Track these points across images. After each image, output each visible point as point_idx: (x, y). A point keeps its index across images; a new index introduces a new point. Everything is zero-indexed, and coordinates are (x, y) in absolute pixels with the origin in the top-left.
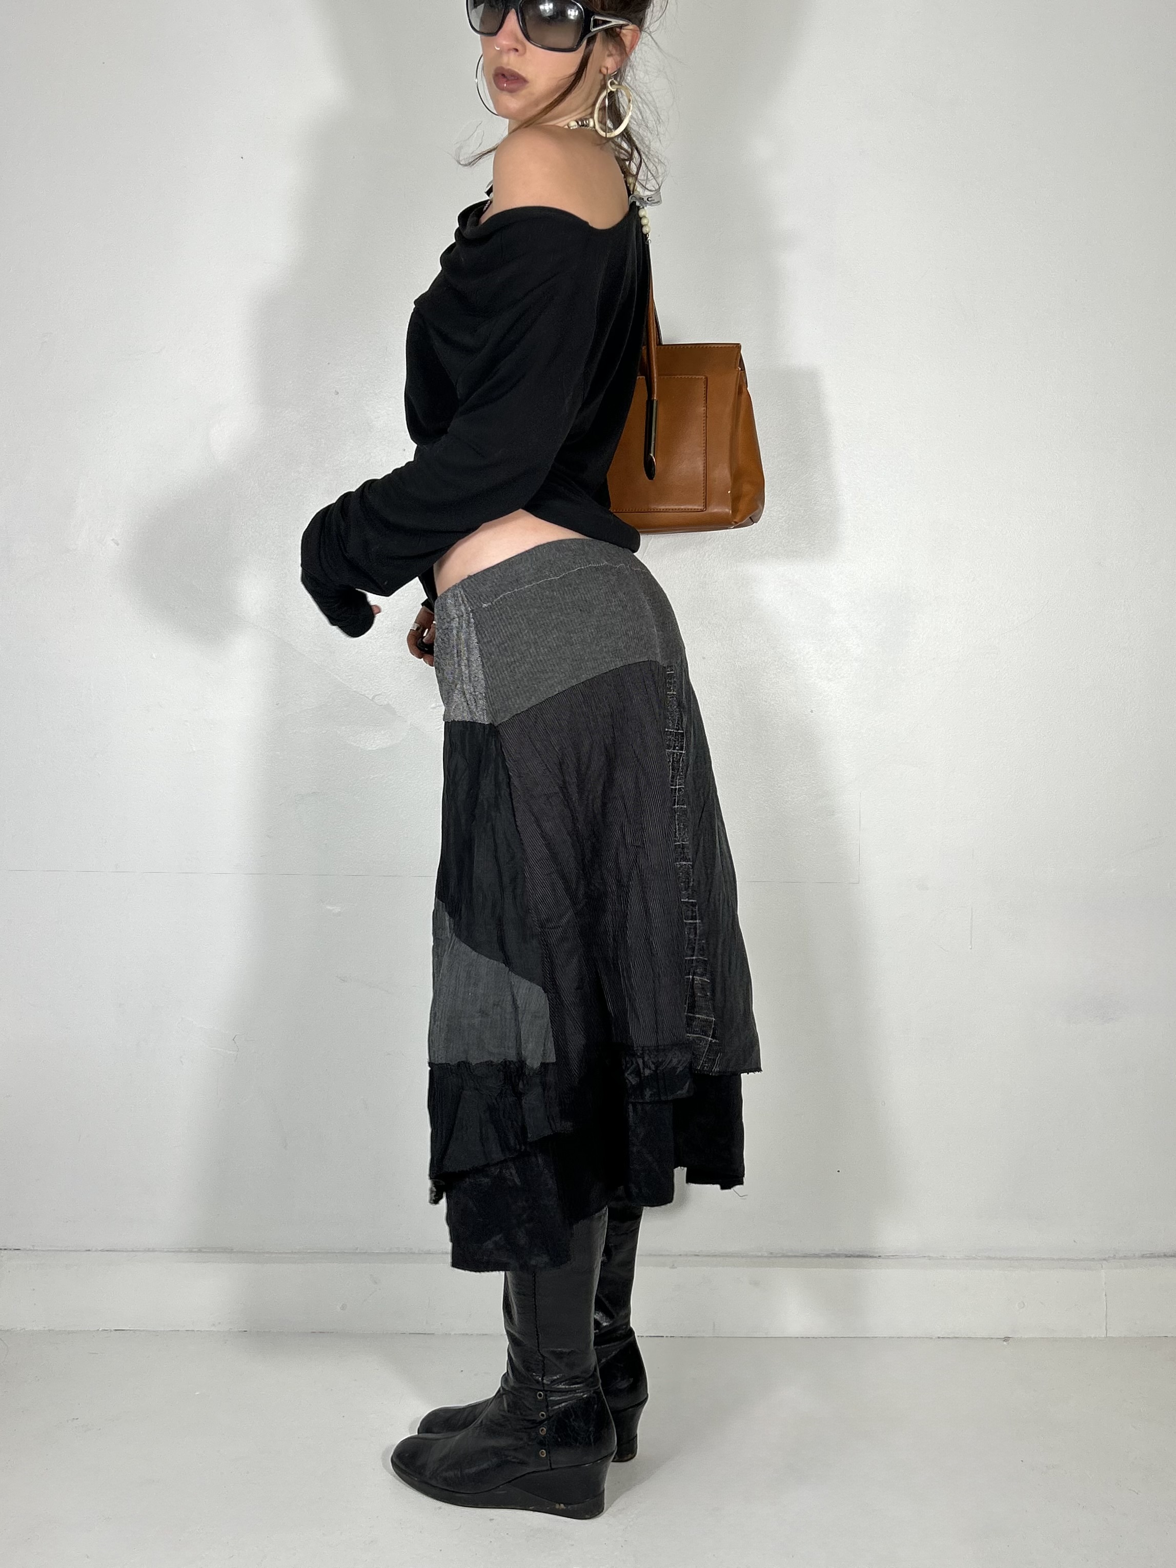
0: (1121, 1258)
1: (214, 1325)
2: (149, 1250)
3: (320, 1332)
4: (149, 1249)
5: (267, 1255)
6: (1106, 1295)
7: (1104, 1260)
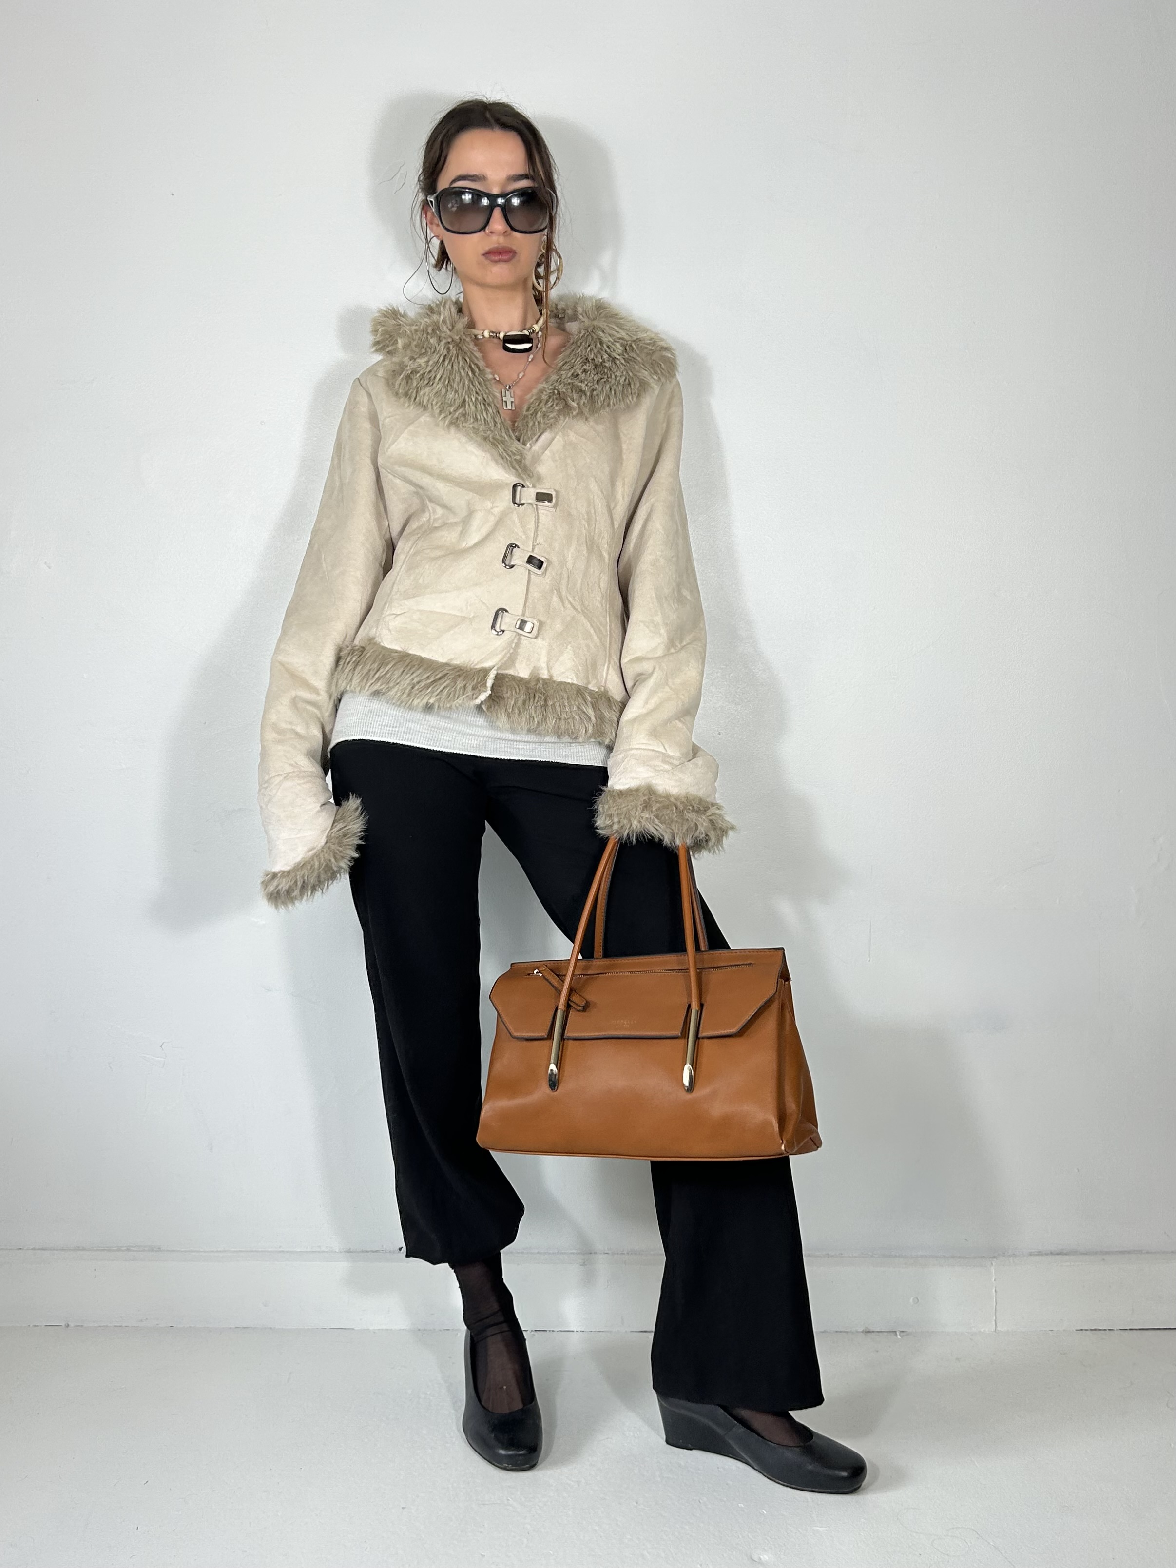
0: (1010, 1256)
1: (141, 1321)
2: (78, 1249)
3: (245, 1328)
4: (79, 1247)
5: (194, 1254)
6: (995, 1291)
7: (994, 1257)
